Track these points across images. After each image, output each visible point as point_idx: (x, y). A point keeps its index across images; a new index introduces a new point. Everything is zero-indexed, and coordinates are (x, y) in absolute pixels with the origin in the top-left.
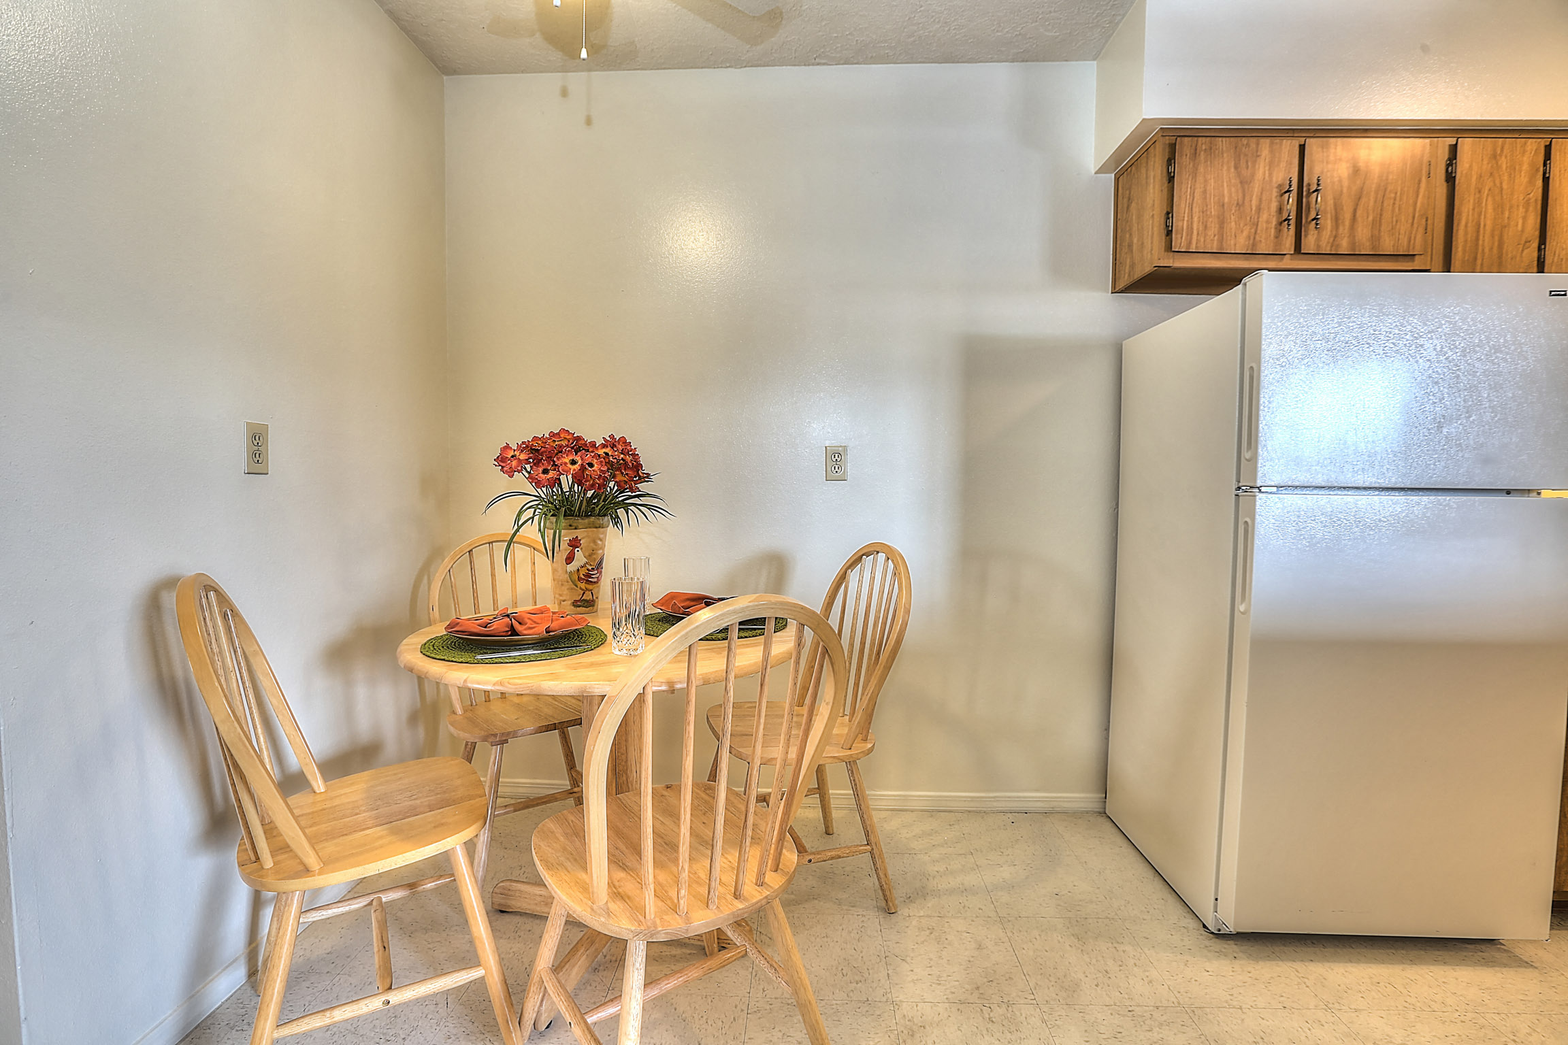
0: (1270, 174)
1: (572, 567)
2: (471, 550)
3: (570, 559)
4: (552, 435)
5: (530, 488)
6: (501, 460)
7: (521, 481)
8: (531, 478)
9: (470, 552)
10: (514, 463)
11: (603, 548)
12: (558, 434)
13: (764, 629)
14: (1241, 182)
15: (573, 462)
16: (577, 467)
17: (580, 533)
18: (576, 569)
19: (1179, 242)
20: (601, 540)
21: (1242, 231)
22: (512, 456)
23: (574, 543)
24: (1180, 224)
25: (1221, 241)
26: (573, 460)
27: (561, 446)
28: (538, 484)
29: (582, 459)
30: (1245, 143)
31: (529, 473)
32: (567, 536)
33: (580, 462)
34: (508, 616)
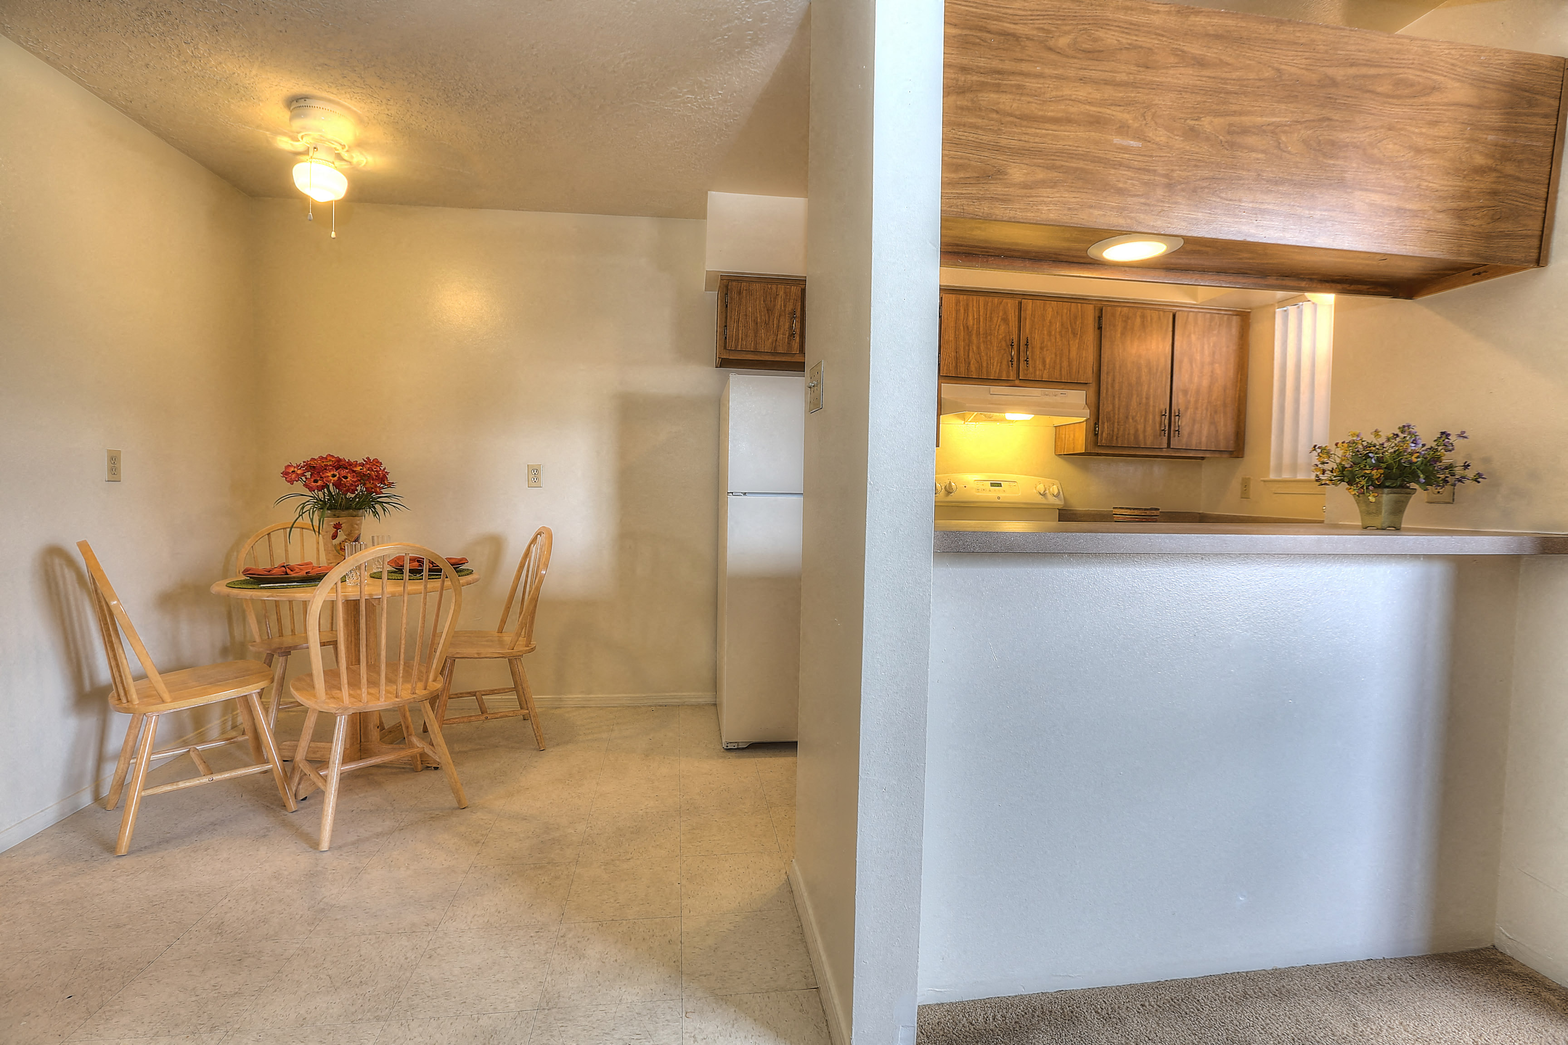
0: (785, 306)
1: (336, 542)
2: (269, 533)
3: (334, 537)
4: (321, 458)
5: (307, 492)
6: (285, 474)
7: (299, 487)
8: (306, 485)
9: (269, 534)
10: (293, 476)
11: (359, 529)
12: (326, 458)
13: (440, 575)
14: (767, 310)
15: (334, 476)
16: (336, 478)
17: (342, 520)
18: (339, 542)
19: (731, 345)
20: (357, 525)
21: (768, 339)
22: (292, 472)
23: (338, 527)
24: (731, 333)
25: (756, 344)
26: (333, 474)
27: (326, 465)
28: (311, 489)
29: (339, 474)
30: (770, 287)
31: (305, 482)
32: (333, 521)
33: (338, 476)
34: (284, 566)
